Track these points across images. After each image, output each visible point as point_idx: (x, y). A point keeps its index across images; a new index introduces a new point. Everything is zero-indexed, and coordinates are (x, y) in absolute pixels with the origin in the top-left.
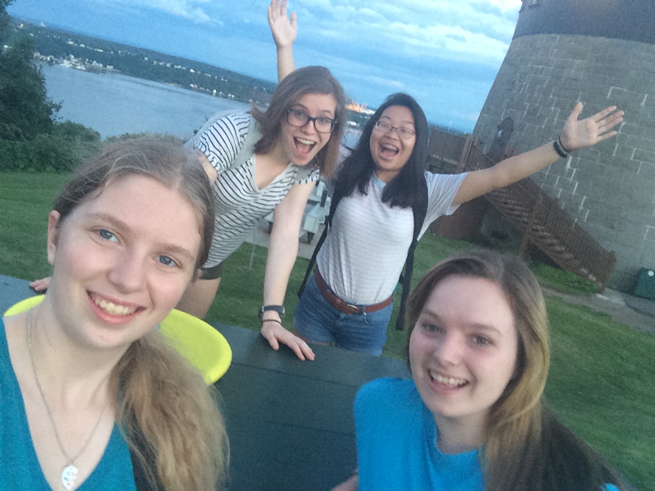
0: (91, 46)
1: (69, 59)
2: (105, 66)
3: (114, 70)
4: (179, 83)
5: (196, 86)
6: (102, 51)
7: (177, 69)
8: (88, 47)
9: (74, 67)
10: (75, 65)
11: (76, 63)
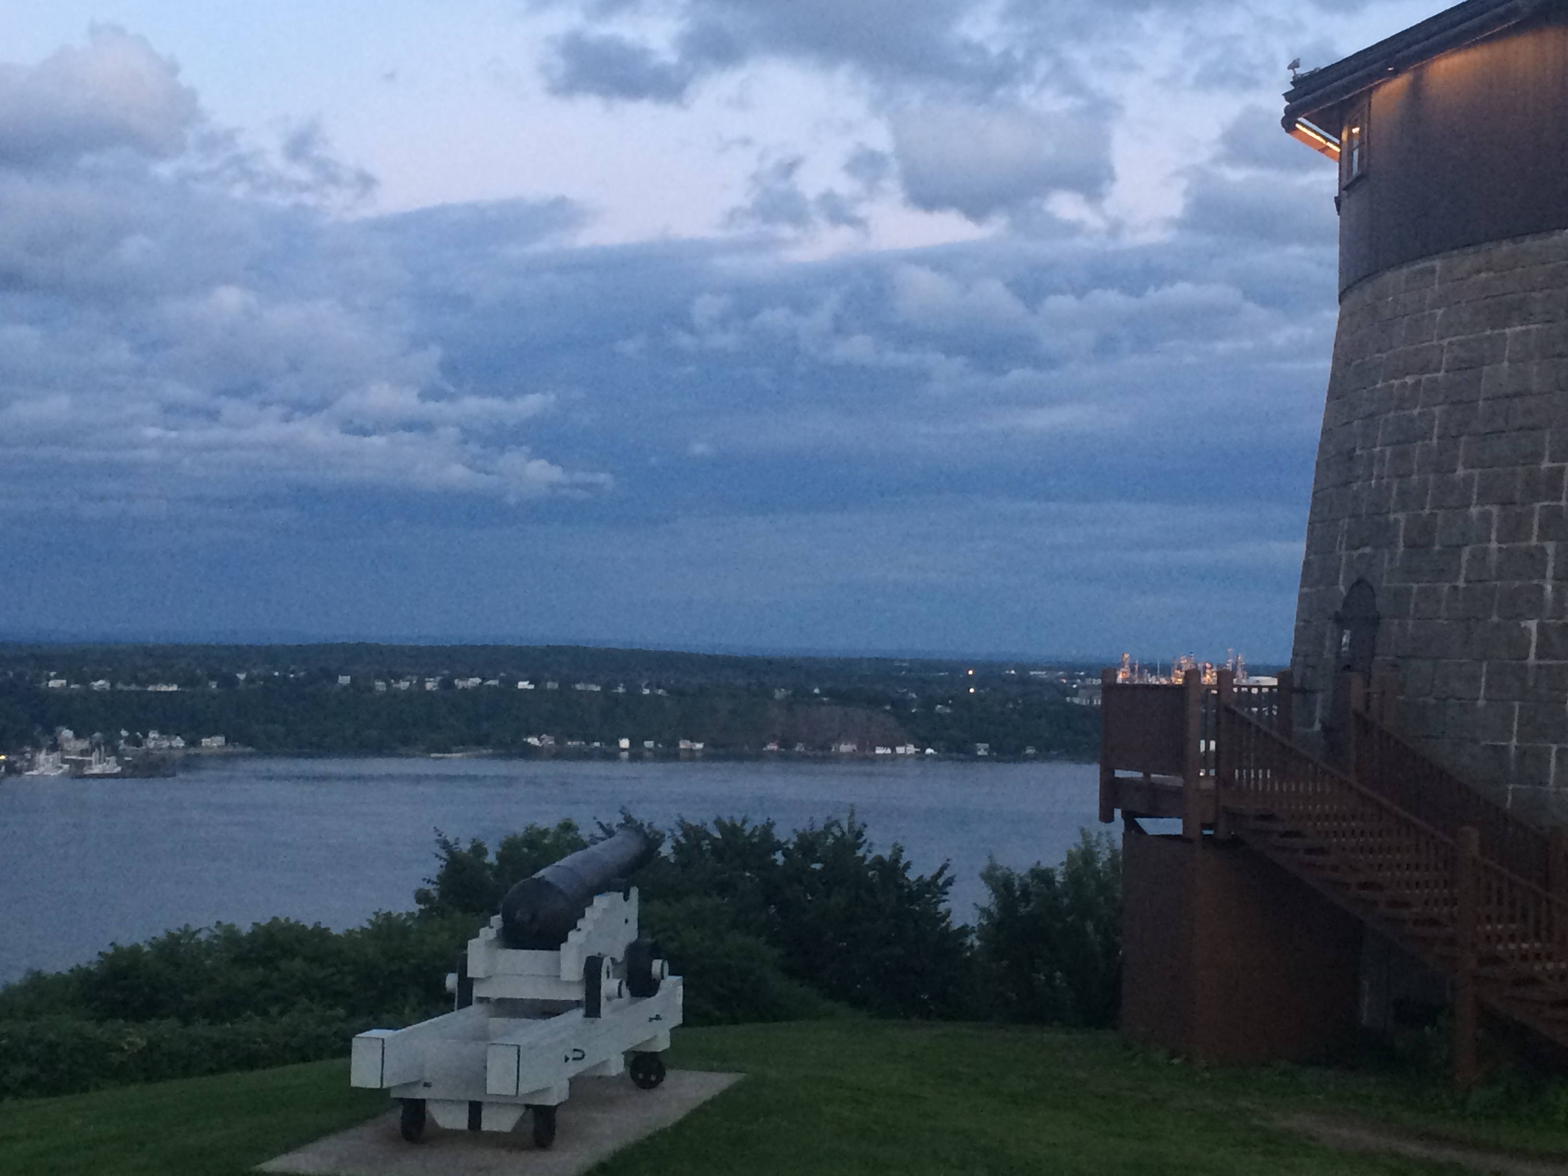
0: (135, 679)
1: (55, 747)
2: (193, 743)
3: (230, 749)
4: (480, 741)
5: (549, 741)
6: (174, 688)
7: (464, 689)
8: (120, 686)
9: (78, 771)
10: (79, 765)
11: (83, 753)
